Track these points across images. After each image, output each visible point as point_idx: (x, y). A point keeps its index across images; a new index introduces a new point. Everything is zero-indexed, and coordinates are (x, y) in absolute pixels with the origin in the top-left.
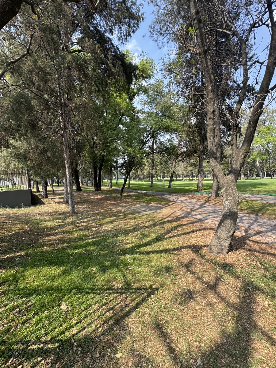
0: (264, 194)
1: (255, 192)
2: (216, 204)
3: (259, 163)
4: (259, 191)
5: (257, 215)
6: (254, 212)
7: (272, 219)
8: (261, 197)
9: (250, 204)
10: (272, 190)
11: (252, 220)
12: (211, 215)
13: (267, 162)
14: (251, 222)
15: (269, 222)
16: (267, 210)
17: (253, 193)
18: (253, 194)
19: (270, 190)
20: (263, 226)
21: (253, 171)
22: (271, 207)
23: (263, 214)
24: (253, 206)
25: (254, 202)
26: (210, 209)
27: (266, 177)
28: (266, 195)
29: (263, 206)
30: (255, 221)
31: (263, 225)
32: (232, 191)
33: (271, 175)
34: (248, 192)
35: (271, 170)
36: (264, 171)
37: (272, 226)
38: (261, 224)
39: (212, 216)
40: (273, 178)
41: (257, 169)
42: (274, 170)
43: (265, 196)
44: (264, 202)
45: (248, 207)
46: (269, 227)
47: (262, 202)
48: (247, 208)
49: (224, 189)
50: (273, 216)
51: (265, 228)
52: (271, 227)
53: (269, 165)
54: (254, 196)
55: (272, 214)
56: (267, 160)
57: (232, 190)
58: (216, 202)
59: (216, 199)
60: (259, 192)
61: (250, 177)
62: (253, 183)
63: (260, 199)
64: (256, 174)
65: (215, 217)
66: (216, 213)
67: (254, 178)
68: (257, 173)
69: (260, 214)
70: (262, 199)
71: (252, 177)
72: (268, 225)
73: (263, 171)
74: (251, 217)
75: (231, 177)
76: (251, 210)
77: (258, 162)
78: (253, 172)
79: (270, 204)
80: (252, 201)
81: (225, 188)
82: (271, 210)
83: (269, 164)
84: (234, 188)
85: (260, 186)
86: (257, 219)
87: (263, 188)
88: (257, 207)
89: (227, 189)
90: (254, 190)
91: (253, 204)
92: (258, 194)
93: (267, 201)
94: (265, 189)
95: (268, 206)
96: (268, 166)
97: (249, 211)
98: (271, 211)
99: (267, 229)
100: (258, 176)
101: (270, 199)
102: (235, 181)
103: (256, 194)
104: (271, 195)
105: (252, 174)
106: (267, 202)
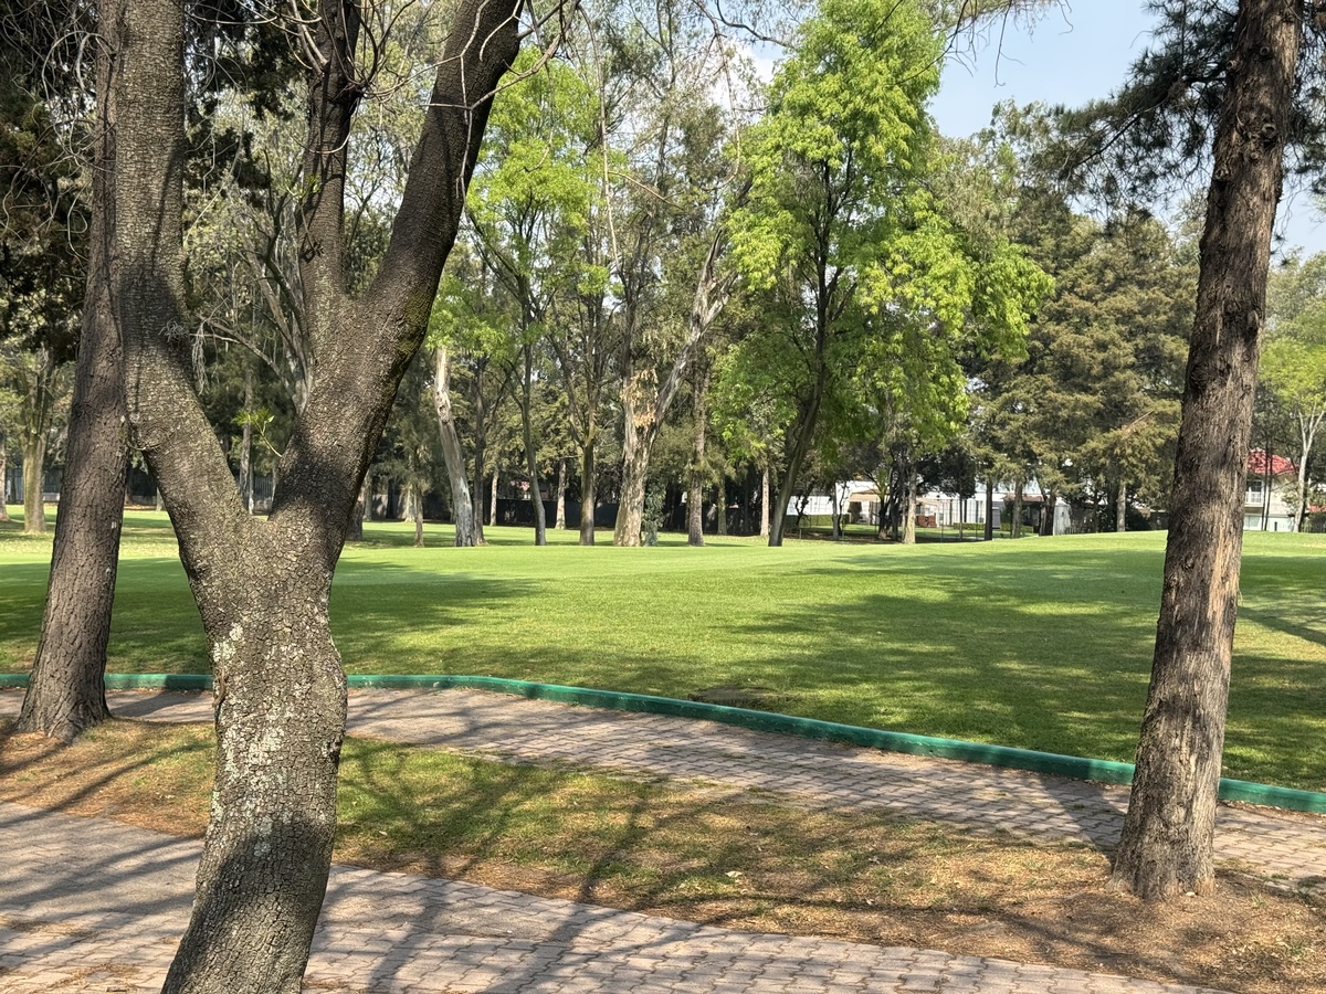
0: (485, 687)
1: (419, 668)
2: (78, 798)
3: (452, 385)
4: (452, 657)
5: (436, 871)
6: (419, 847)
7: (538, 893)
8: (463, 713)
9: (386, 781)
10: (540, 643)
11: (397, 918)
12: (42, 922)
13: (506, 388)
14: (396, 933)
15: (519, 920)
16: (502, 824)
17: (404, 678)
18: (404, 685)
19: (527, 644)
20: (477, 958)
21: (400, 454)
22: (528, 795)
23: (481, 853)
24: (407, 791)
25: (416, 758)
26: (26, 854)
27: (500, 522)
28: (499, 688)
29: (479, 785)
30: (425, 924)
31: (480, 949)
32: (298, 654)
33: (531, 505)
34: (372, 663)
35: (538, 458)
36: (486, 471)
37: (534, 948)
38: (465, 940)
39: (55, 933)
40: (549, 534)
41: (436, 448)
42: (557, 468)
43: (493, 698)
44: (488, 749)
45: (370, 803)
46: (514, 956)
47: (470, 753)
48: (363, 819)
49: (237, 632)
50: (544, 868)
51: (493, 968)
52: (530, 958)
53: (525, 420)
54: (412, 700)
55: (538, 854)
56: (509, 369)
57: (301, 643)
58: (75, 785)
59: (82, 749)
60: (454, 668)
61: (375, 518)
62: (399, 578)
63: (455, 726)
64: (425, 486)
65: (80, 937)
66: (92, 900)
67: (407, 526)
68: (435, 483)
69: (455, 863)
70: (474, 729)
71: (393, 514)
72: (508, 942)
73: (480, 463)
74: (393, 895)
75: (294, 529)
76: (393, 835)
77: (441, 378)
78: (398, 466)
79: (527, 767)
80: (402, 748)
81: (246, 629)
82: (531, 815)
83: (525, 406)
84: (312, 620)
85: (456, 612)
86: (434, 906)
87: (482, 629)
88: (437, 804)
89: (262, 636)
90: (412, 651)
91: (404, 775)
92: (446, 685)
93: (508, 745)
94: (495, 642)
95: (511, 785)
96: (515, 419)
97: (380, 846)
98: (530, 826)
99: (505, 971)
100: (436, 507)
101: (524, 722)
102: (319, 566)
103: (427, 685)
104: (532, 693)
105: (394, 493)
106: (507, 755)
